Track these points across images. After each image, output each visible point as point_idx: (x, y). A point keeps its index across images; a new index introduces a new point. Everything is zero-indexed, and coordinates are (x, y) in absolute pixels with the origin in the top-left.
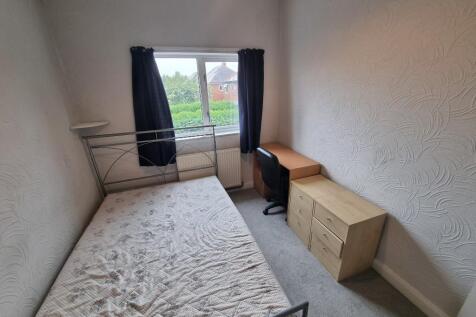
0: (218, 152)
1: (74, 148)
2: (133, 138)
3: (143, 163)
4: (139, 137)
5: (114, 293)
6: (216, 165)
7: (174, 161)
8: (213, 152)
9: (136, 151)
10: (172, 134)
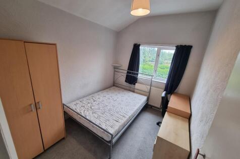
0: (152, 87)
1: (111, 70)
2: (126, 72)
3: (126, 81)
4: (128, 72)
5: (92, 103)
6: (150, 92)
7: (134, 84)
8: (149, 87)
9: (125, 76)
10: (137, 74)
